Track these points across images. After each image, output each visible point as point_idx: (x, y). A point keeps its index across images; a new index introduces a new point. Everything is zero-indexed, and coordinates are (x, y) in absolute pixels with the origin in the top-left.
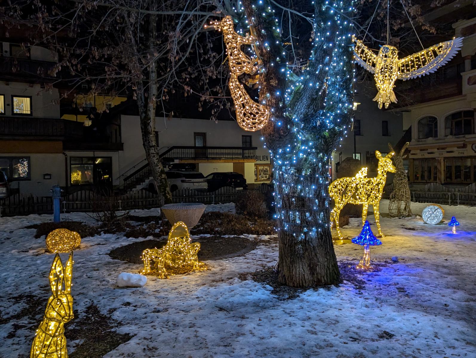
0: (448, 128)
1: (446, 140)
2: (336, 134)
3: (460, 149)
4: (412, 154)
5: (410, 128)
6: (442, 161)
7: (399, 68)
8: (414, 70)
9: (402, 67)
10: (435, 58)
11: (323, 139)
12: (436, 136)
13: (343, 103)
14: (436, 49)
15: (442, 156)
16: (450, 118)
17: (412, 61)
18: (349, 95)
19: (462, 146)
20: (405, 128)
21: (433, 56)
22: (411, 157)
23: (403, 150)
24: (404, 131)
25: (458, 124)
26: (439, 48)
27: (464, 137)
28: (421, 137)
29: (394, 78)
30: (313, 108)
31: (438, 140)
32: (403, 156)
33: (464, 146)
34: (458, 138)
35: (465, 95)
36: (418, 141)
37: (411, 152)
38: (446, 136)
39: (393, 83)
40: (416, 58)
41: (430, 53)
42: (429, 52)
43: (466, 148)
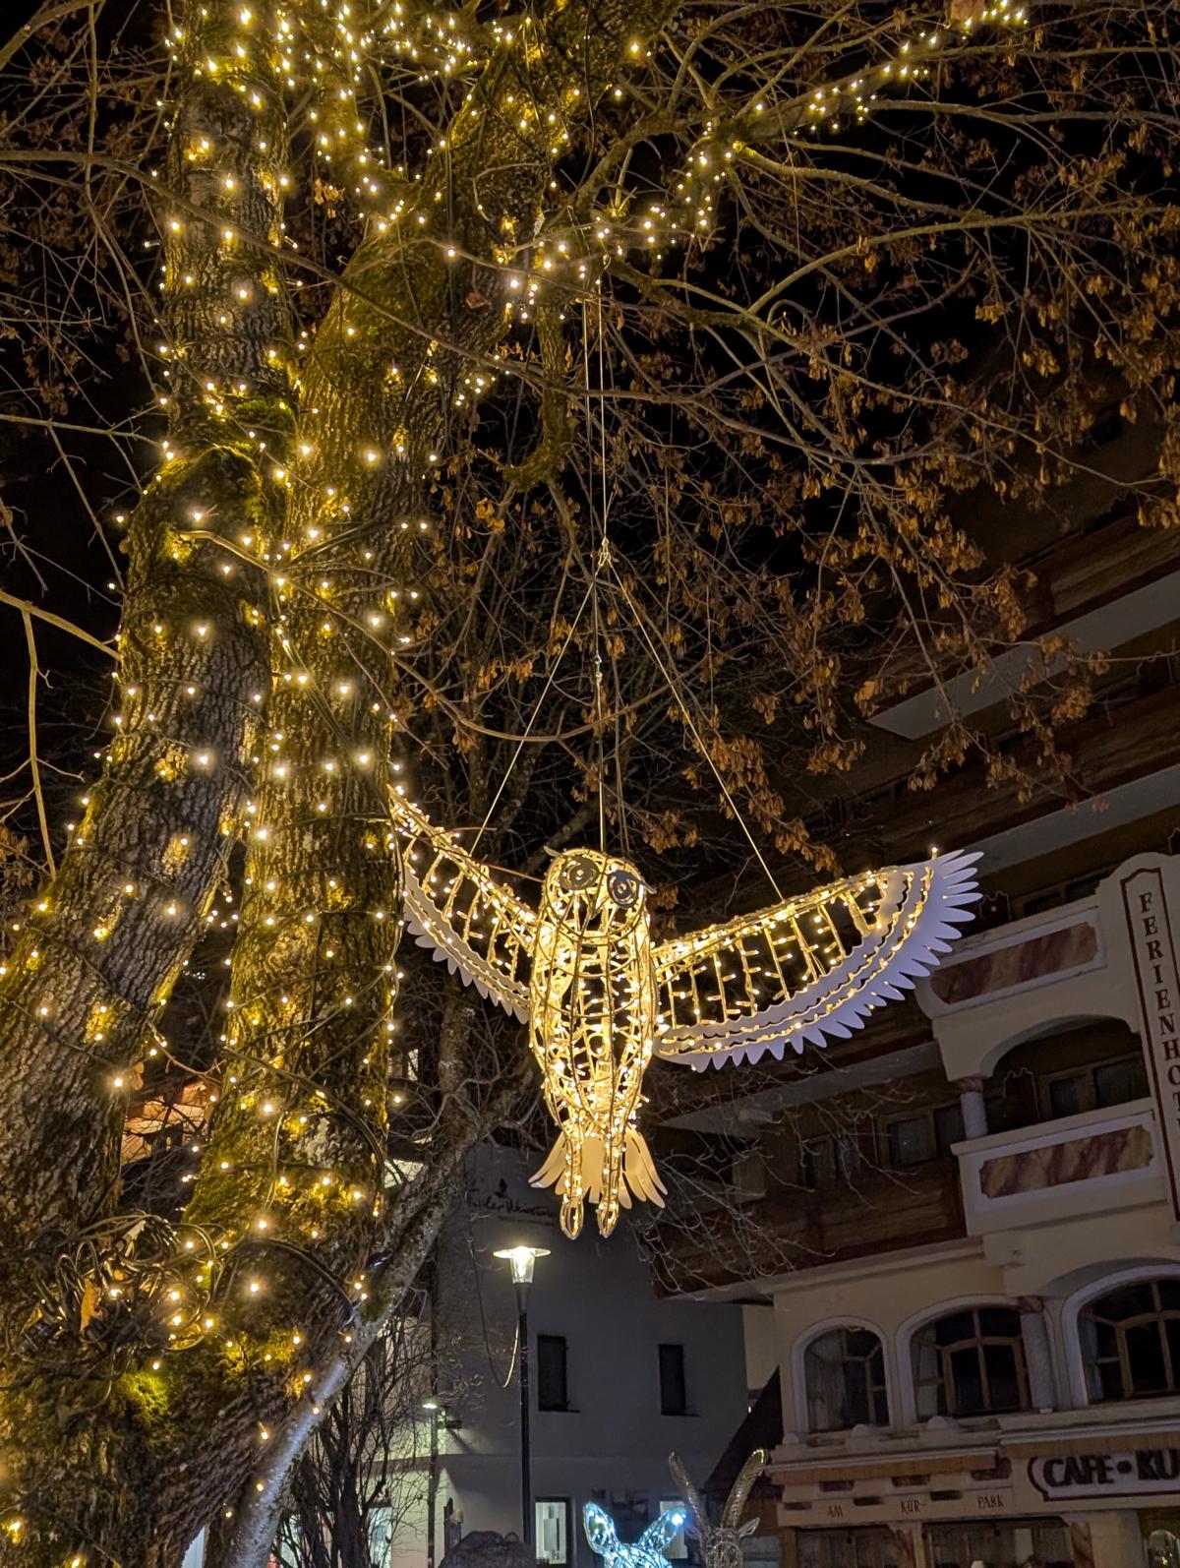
0: (930, 1381)
1: (925, 1439)
2: (221, 1397)
3: (984, 1483)
4: (792, 1506)
5: (775, 1381)
6: (918, 1540)
7: (664, 991)
8: (746, 1012)
9: (676, 986)
10: (848, 952)
11: (109, 1433)
12: (883, 1419)
13: (304, 1172)
14: (849, 901)
15: (915, 1515)
16: (932, 1335)
17: (731, 960)
18: (346, 1120)
19: (993, 1466)
20: (757, 1381)
21: (838, 942)
22: (786, 1518)
23: (740, 1494)
24: (752, 1394)
25: (964, 1364)
26: (861, 901)
27: (995, 1426)
28: (822, 1424)
29: (642, 1051)
30: (63, 1191)
31: (891, 1436)
32: (739, 1525)
33: (999, 1468)
34: (971, 1429)
35: (979, 1241)
36: (812, 1444)
37: (787, 1497)
38: (923, 1419)
39: (633, 1082)
40: (750, 942)
41: (817, 919)
42: (814, 912)
43: (1007, 1477)
